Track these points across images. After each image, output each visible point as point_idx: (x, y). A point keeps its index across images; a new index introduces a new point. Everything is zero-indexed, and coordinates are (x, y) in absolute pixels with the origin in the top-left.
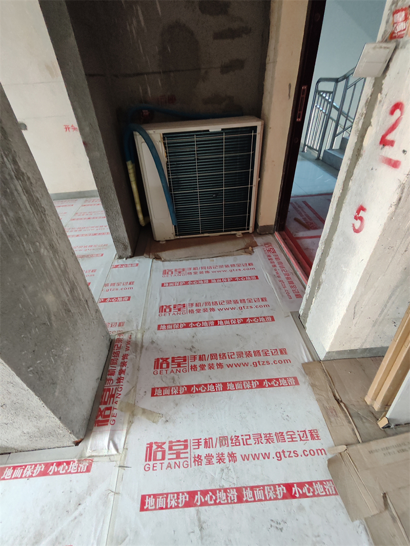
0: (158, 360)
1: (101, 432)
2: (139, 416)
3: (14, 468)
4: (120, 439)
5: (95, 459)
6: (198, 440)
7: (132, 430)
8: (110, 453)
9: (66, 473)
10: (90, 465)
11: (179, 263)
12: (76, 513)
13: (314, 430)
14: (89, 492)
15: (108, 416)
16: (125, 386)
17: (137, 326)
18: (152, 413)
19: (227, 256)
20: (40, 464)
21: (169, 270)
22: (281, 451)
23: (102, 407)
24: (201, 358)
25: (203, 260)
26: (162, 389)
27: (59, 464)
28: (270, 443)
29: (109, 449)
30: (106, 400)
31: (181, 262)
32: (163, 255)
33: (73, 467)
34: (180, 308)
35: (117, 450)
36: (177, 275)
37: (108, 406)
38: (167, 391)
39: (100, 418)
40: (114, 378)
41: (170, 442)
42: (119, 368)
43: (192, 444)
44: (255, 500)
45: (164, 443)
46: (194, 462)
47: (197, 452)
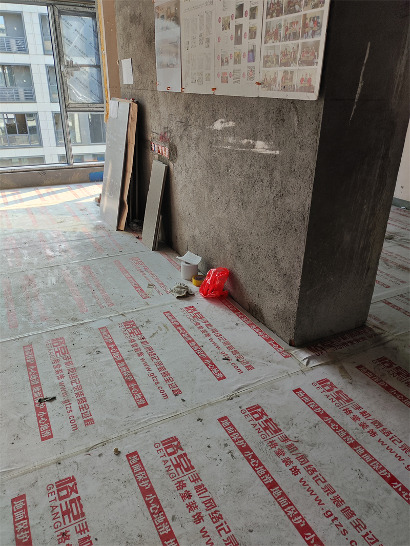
0: (386, 359)
1: (307, 352)
2: (336, 366)
3: (257, 327)
4: (313, 363)
5: (293, 357)
6: (360, 407)
7: (324, 367)
8: (302, 362)
9: (275, 349)
10: (289, 357)
12: (266, 363)
14: (278, 363)
15: (319, 351)
16: (345, 349)
17: (394, 333)
18: (346, 372)
20: (268, 336)
23: (320, 345)
26: (368, 371)
27: (275, 343)
29: (304, 360)
30: (325, 344)
33: (280, 350)
35: (307, 365)
37: (323, 347)
38: (369, 374)
39: (313, 348)
40: (342, 340)
41: (340, 390)
42: (351, 340)
43: (354, 404)
44: (361, 456)
45: (337, 388)
46: (345, 410)
47: (351, 409)
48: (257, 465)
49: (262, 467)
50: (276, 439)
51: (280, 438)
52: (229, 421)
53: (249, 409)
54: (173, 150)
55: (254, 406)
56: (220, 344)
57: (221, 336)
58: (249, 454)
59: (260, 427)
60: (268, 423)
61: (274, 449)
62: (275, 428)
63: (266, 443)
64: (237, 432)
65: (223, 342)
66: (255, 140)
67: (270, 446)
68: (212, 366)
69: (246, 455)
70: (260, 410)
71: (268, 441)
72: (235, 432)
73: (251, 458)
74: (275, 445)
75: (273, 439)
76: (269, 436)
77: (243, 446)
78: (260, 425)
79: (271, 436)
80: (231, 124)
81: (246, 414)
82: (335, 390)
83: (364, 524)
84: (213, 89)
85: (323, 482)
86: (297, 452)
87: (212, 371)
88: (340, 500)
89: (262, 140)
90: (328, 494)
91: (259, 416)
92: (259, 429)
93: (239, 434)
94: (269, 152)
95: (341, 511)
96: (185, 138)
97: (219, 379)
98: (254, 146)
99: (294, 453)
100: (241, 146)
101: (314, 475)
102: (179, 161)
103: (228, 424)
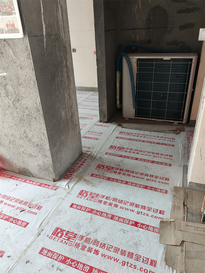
0: (100, 165)
1: (65, 181)
2: (82, 181)
3: (30, 181)
4: (71, 185)
5: (59, 188)
6: (104, 196)
7: (77, 184)
8: (65, 188)
9: (47, 188)
10: (57, 189)
11: (131, 130)
12: (47, 199)
13: (163, 211)
14: (54, 195)
15: (70, 177)
16: (81, 169)
17: (96, 151)
18: (88, 181)
19: (161, 132)
20: (39, 183)
21: (123, 132)
22: (140, 212)
23: (68, 174)
24: (121, 170)
25: (145, 131)
26: (97, 175)
27: (46, 185)
28: (137, 207)
29: (66, 186)
30: (71, 172)
31: (132, 130)
32: (124, 125)
33: (50, 187)
34: (120, 148)
35: (69, 188)
36: (127, 135)
37: (71, 174)
38: (98, 176)
39: (66, 177)
40: (77, 165)
41: (91, 192)
42: (81, 163)
43: (100, 196)
44: (118, 221)
45: (89, 192)
46: (98, 201)
47: (101, 199)
48: (76, 265)
49: (80, 263)
50: (77, 241)
51: (79, 239)
52: (46, 249)
53: (53, 234)
55: (55, 230)
56: (13, 203)
57: (10, 198)
58: (69, 261)
59: (65, 240)
60: (68, 235)
61: (80, 248)
62: (73, 235)
63: (73, 248)
64: (54, 252)
65: (14, 201)
67: (76, 247)
68: (15, 221)
69: (67, 264)
70: (59, 230)
71: (74, 245)
72: (53, 254)
73: (71, 263)
74: (79, 245)
75: (76, 242)
76: (73, 242)
77: (63, 259)
78: (65, 239)
79: (74, 241)
81: (53, 238)
82: (89, 193)
83: (139, 255)
85: (112, 248)
86: (91, 241)
87: (17, 224)
88: (124, 251)
90: (117, 253)
91: (61, 234)
92: (65, 241)
93: (56, 253)
95: (127, 257)
97: (25, 227)
99: (90, 242)
101: (106, 247)
103: (46, 252)
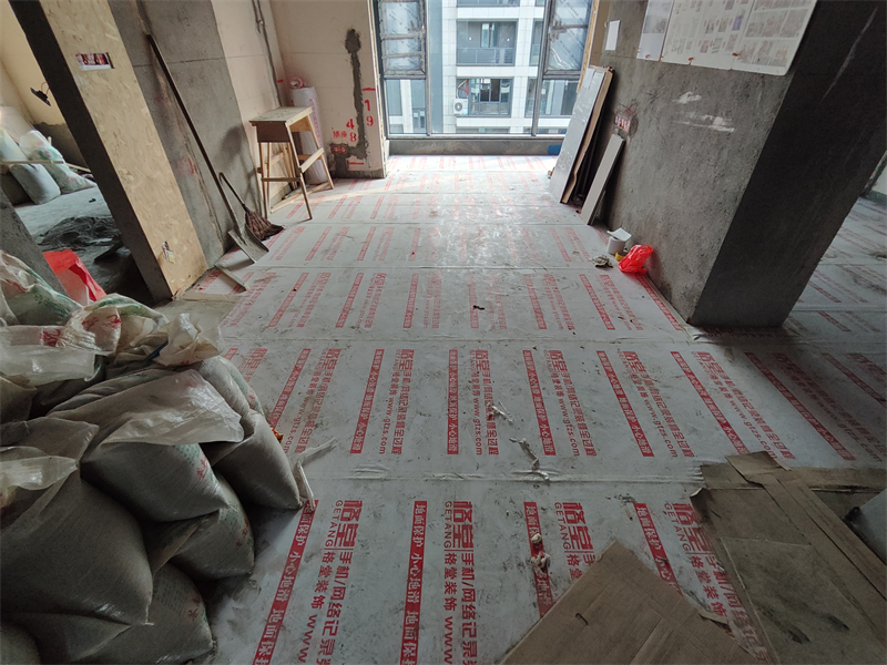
54: (634, 124)
66: (715, 116)
80: (698, 97)
84: (691, 59)
89: (722, 116)
94: (724, 129)
96: (649, 111)
98: (712, 122)
100: (700, 122)
102: (637, 136)
